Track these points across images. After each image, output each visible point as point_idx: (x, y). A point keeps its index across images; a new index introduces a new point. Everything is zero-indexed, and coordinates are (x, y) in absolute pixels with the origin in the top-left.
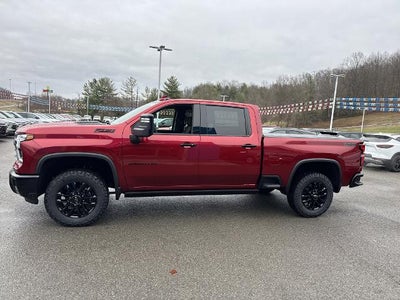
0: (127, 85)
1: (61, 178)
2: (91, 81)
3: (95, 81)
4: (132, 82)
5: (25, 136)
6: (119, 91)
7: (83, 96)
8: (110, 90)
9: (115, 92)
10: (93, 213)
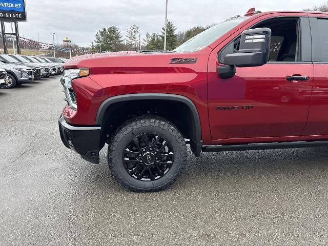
0: (131, 32)
1: (129, 129)
2: (102, 30)
3: (105, 30)
4: (135, 30)
5: (78, 71)
6: (125, 38)
7: (96, 44)
8: (117, 37)
9: (121, 39)
10: (169, 174)
